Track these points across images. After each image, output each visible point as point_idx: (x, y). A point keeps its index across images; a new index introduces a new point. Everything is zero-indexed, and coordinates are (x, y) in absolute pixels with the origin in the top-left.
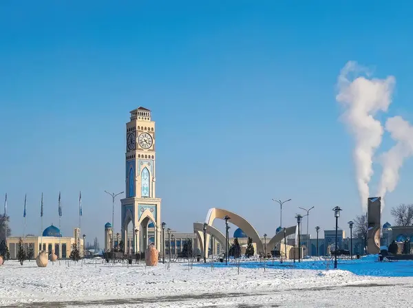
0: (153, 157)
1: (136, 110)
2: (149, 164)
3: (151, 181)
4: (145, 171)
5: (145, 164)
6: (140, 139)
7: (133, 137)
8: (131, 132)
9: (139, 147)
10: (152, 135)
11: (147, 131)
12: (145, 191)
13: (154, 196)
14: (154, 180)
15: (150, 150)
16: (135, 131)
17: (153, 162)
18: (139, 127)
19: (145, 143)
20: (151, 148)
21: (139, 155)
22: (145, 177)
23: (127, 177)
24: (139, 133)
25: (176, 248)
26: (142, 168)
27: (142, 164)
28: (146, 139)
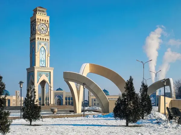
0: (48, 40)
1: (37, 8)
2: (45, 45)
3: (47, 56)
4: (43, 49)
5: (43, 44)
6: (39, 27)
7: (34, 26)
8: (33, 23)
9: (38, 33)
10: (47, 25)
11: (43, 22)
12: (42, 63)
13: (49, 66)
14: (49, 55)
15: (46, 35)
16: (36, 22)
17: (48, 43)
18: (38, 19)
19: (42, 30)
20: (47, 34)
21: (38, 38)
22: (43, 53)
23: (31, 54)
24: (38, 23)
25: (71, 101)
26: (40, 46)
27: (40, 44)
28: (43, 27)
